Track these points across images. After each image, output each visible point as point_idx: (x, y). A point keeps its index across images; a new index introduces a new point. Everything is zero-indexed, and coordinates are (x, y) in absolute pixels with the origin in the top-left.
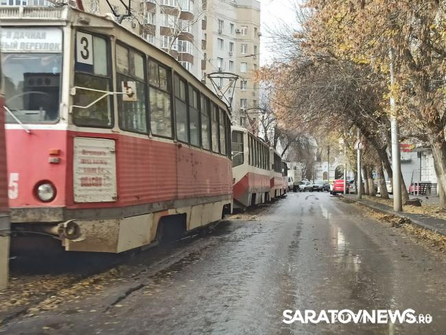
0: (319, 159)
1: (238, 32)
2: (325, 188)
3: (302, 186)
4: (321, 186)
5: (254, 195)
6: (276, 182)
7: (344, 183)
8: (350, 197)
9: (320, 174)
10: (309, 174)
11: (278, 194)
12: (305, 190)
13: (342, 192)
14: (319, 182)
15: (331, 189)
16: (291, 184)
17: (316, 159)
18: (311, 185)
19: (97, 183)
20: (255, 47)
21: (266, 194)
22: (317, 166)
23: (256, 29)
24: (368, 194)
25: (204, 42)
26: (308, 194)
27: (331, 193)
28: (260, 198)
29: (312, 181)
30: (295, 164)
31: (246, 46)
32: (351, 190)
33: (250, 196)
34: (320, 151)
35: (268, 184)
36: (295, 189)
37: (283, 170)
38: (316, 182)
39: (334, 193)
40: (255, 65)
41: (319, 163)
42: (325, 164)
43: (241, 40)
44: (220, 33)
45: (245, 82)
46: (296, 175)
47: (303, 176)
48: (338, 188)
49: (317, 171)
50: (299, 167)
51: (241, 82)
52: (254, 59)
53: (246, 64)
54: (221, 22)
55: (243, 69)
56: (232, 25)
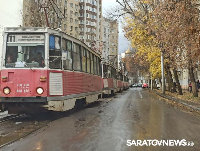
0: (140, 76)
1: (111, 32)
2: (141, 86)
3: (133, 86)
9: (140, 81)
10: (136, 81)
12: (134, 87)
14: (139, 84)
16: (130, 84)
17: (138, 75)
18: (137, 85)
20: (117, 37)
22: (139, 78)
23: (117, 30)
25: (100, 36)
26: (135, 88)
29: (137, 84)
30: (131, 78)
31: (114, 36)
36: (131, 86)
40: (117, 43)
41: (140, 77)
42: (142, 77)
43: (112, 34)
44: (105, 32)
45: (113, 49)
46: (131, 82)
47: (134, 82)
48: (145, 86)
49: (139, 80)
50: (132, 79)
51: (112, 49)
52: (117, 41)
53: (114, 43)
54: (105, 28)
55: (113, 44)
56: (109, 29)
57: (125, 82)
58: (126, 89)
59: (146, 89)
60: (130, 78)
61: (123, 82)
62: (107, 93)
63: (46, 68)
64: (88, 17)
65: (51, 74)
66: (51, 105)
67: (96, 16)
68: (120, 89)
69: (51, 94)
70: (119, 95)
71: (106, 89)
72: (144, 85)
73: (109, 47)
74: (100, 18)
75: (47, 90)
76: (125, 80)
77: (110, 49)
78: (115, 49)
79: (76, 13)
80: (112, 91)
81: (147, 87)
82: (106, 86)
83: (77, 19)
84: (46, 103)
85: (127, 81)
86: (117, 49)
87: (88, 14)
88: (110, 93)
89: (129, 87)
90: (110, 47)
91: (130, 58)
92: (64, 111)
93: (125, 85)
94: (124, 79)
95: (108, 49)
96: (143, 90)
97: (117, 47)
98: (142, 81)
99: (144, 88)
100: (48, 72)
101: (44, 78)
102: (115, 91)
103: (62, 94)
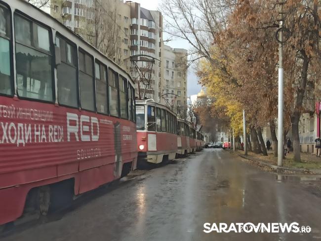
0: (219, 131)
1: (176, 66)
2: (220, 147)
3: (210, 145)
9: (220, 139)
10: (214, 139)
12: (211, 147)
14: (218, 144)
16: (205, 144)
17: (217, 130)
18: (214, 145)
20: (185, 73)
23: (185, 64)
29: (215, 143)
30: (206, 134)
31: (180, 73)
36: (206, 147)
40: (185, 83)
41: (219, 133)
42: (222, 133)
43: (178, 70)
44: (167, 67)
45: (180, 92)
46: (206, 140)
47: (210, 140)
49: (218, 137)
50: (208, 136)
51: (178, 92)
52: (185, 79)
53: (180, 82)
54: (168, 62)
55: (179, 85)
56: (173, 63)
57: (198, 141)
58: (200, 149)
59: (227, 150)
60: (204, 134)
61: (196, 140)
62: (180, 153)
63: (145, 131)
64: (143, 45)
65: (149, 135)
66: (150, 158)
67: (154, 43)
68: (193, 150)
69: (149, 150)
70: (192, 156)
71: (179, 148)
72: (225, 145)
73: (174, 89)
74: (160, 46)
75: (146, 147)
76: (198, 138)
77: (175, 92)
78: (182, 92)
79: (125, 39)
80: (186, 151)
81: (229, 148)
82: (179, 145)
83: (127, 49)
84: (146, 156)
85: (201, 140)
86: (185, 92)
87: (143, 42)
88: (183, 153)
89: (203, 147)
90: (176, 89)
91: (205, 107)
92: (157, 163)
93: (199, 144)
94: (197, 136)
95: (173, 91)
96: (223, 151)
97: (184, 89)
98: (222, 139)
99: (224, 148)
100: (147, 133)
101: (144, 138)
102: (188, 152)
103: (156, 150)
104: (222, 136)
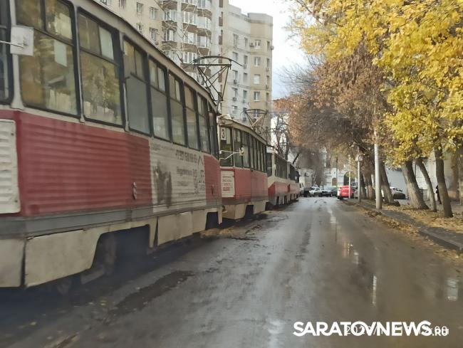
0: (329, 166)
1: (252, 46)
2: (333, 194)
3: (312, 192)
4: (329, 191)
5: (278, 198)
6: (292, 187)
7: (349, 189)
8: (353, 201)
9: (329, 180)
10: (319, 180)
11: (293, 198)
12: (315, 195)
13: (348, 197)
14: (328, 188)
15: (338, 194)
16: (302, 189)
17: (325, 165)
18: (320, 191)
19: (227, 189)
20: (268, 60)
21: (285, 197)
22: (326, 172)
23: (268, 43)
24: (368, 199)
26: (317, 198)
27: (339, 198)
28: (282, 200)
29: (321, 187)
30: (305, 171)
31: (259, 59)
32: (355, 196)
33: (276, 198)
34: (330, 157)
35: (286, 190)
36: (306, 194)
37: (296, 178)
38: (325, 187)
39: (341, 198)
40: (268, 77)
41: (328, 169)
42: (334, 170)
43: (254, 53)
44: (235, 47)
45: (259, 93)
46: (306, 181)
47: (313, 182)
48: (344, 194)
49: (326, 177)
50: (309, 174)
51: (255, 93)
52: (267, 71)
53: (259, 75)
54: (236, 36)
55: (256, 80)
56: (246, 40)
60: (303, 170)
64: (187, 1)
72: (342, 192)
73: (247, 87)
74: (221, 6)
77: (250, 93)
78: (263, 93)
83: (156, 7)
86: (267, 94)
90: (250, 88)
95: (245, 92)
97: (267, 88)
98: (335, 180)
104: (334, 176)
